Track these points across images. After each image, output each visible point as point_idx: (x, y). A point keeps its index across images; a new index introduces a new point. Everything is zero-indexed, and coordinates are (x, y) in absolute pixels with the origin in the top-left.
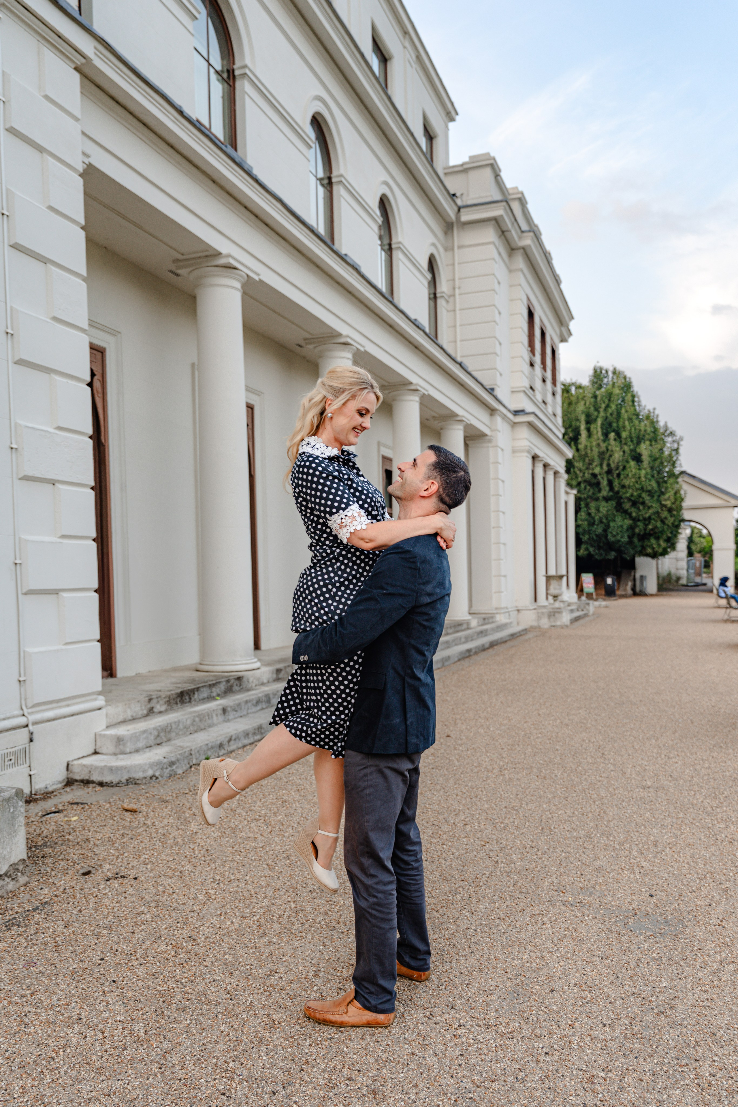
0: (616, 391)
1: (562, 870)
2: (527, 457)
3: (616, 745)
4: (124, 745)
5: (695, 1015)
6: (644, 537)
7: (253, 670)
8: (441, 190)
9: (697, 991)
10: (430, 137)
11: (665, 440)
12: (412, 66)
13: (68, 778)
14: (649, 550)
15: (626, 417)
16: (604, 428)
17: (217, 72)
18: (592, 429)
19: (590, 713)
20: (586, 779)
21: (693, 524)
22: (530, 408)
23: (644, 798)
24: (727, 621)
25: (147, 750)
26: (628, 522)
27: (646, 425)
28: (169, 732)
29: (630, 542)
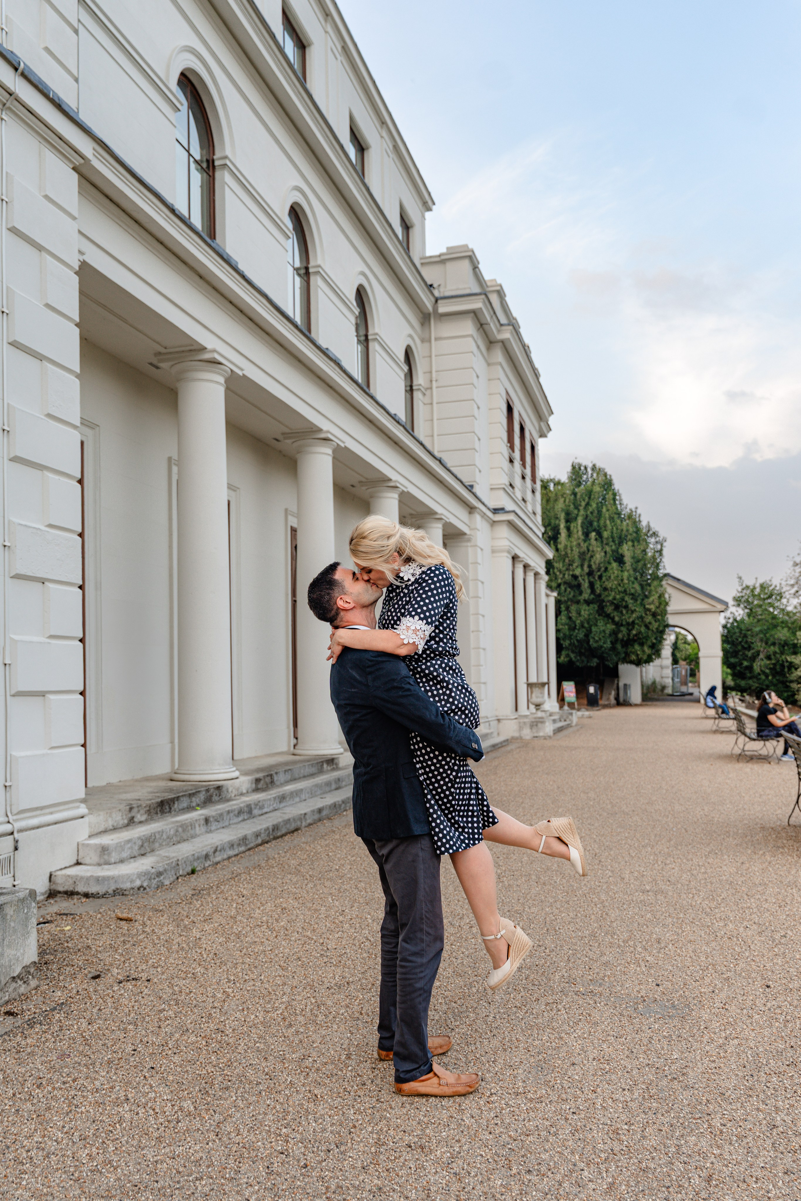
0: (597, 489)
1: (571, 965)
2: (507, 557)
3: (612, 853)
4: (109, 854)
5: (705, 1080)
6: (628, 643)
7: (232, 779)
8: (418, 280)
9: (706, 1061)
10: (407, 227)
11: (648, 541)
12: (389, 156)
13: (50, 890)
14: (633, 657)
15: (607, 516)
16: (585, 527)
17: (196, 161)
18: (572, 528)
19: (582, 823)
20: (585, 884)
21: (677, 629)
22: (510, 506)
23: (644, 901)
24: (715, 732)
25: (132, 860)
26: (611, 627)
27: (628, 525)
28: (153, 842)
29: (613, 648)
